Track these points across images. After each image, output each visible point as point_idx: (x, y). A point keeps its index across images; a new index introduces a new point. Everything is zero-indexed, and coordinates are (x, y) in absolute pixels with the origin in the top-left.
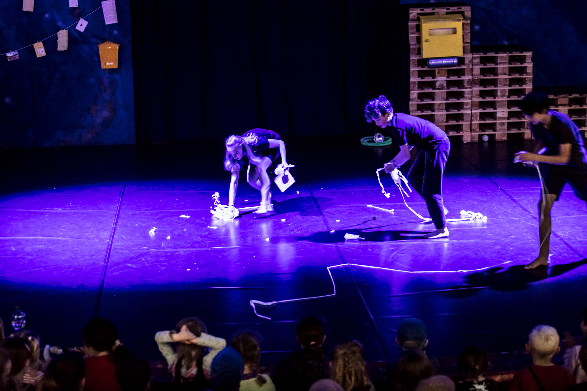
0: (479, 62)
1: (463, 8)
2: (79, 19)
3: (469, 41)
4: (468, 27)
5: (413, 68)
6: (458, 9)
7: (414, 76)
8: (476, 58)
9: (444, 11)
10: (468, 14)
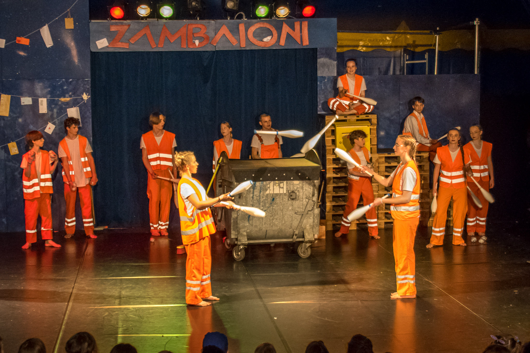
0: (384, 161)
1: (370, 116)
2: (48, 123)
3: (376, 144)
4: (375, 132)
5: (329, 166)
6: (366, 116)
7: (330, 172)
8: (382, 157)
9: (354, 118)
10: (375, 121)
